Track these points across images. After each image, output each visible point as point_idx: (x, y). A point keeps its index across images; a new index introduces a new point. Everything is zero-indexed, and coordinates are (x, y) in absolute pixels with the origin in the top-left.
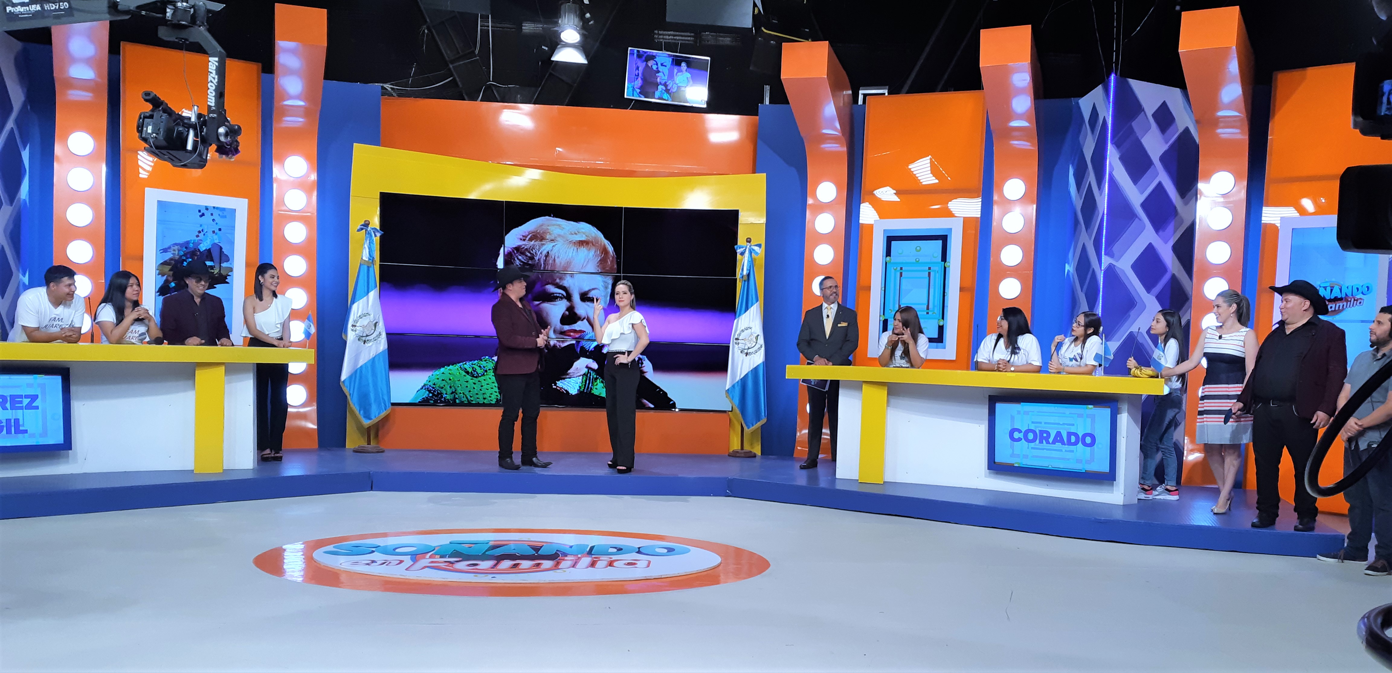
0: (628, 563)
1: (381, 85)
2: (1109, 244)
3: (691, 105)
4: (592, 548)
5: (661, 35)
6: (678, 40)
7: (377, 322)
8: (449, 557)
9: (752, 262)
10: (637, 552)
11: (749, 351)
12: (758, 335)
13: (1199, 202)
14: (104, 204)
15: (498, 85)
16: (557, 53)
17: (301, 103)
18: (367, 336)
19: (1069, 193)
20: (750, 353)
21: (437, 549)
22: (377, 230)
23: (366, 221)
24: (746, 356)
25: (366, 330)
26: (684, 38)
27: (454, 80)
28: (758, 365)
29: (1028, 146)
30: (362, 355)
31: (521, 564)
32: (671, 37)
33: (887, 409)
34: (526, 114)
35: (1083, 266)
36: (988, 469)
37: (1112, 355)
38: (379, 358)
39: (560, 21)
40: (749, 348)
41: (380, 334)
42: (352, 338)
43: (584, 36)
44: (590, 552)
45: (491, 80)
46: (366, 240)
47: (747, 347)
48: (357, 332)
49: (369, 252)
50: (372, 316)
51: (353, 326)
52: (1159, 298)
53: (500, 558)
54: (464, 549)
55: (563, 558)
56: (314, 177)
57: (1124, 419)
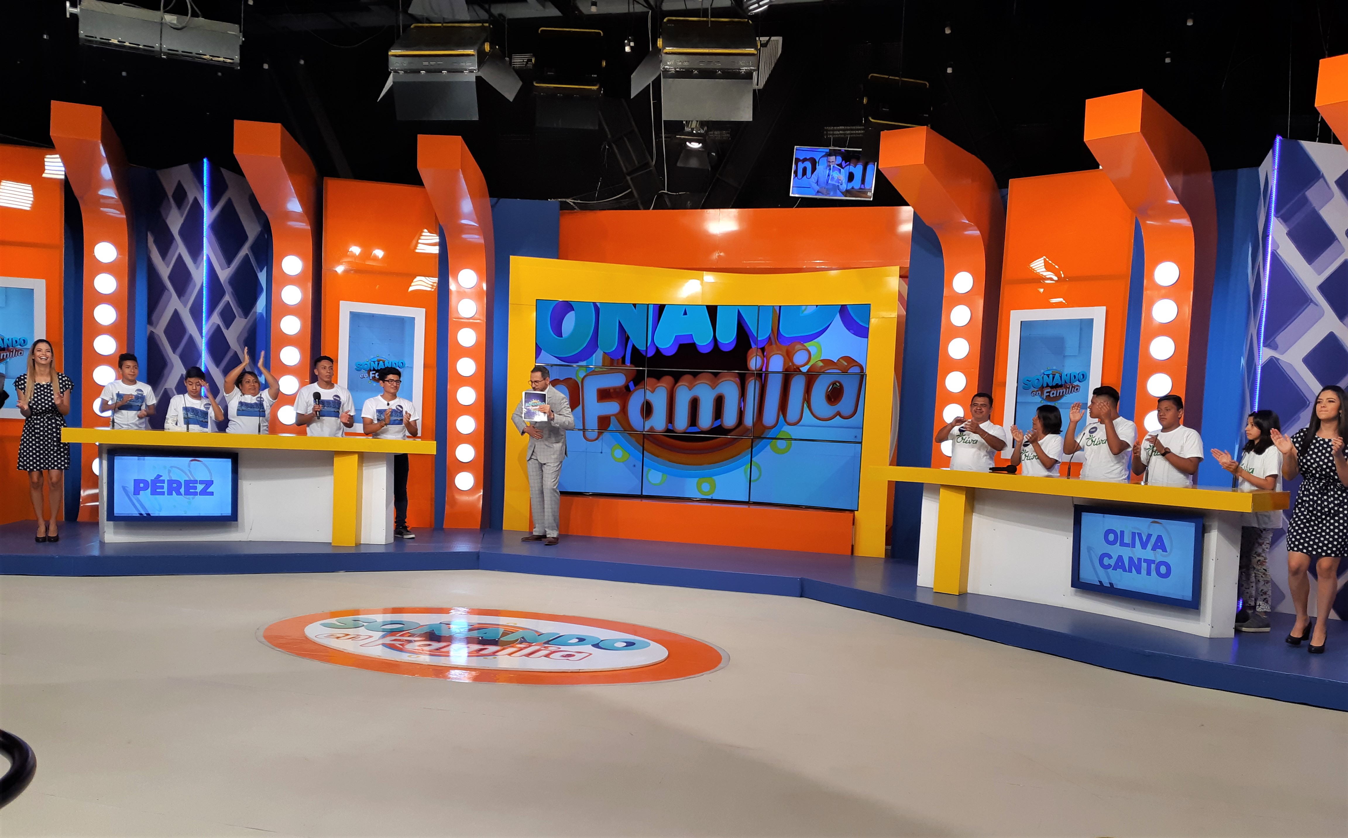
0: (567, 655)
1: (560, 200)
2: (1271, 334)
3: (857, 199)
4: (555, 638)
5: (829, 131)
6: (849, 134)
10: (593, 645)
14: (310, 315)
15: (669, 193)
17: (473, 222)
21: (416, 628)
26: (854, 132)
27: (632, 191)
29: (1183, 224)
32: (841, 132)
35: (1251, 359)
45: (666, 188)
56: (484, 288)
57: (1213, 538)
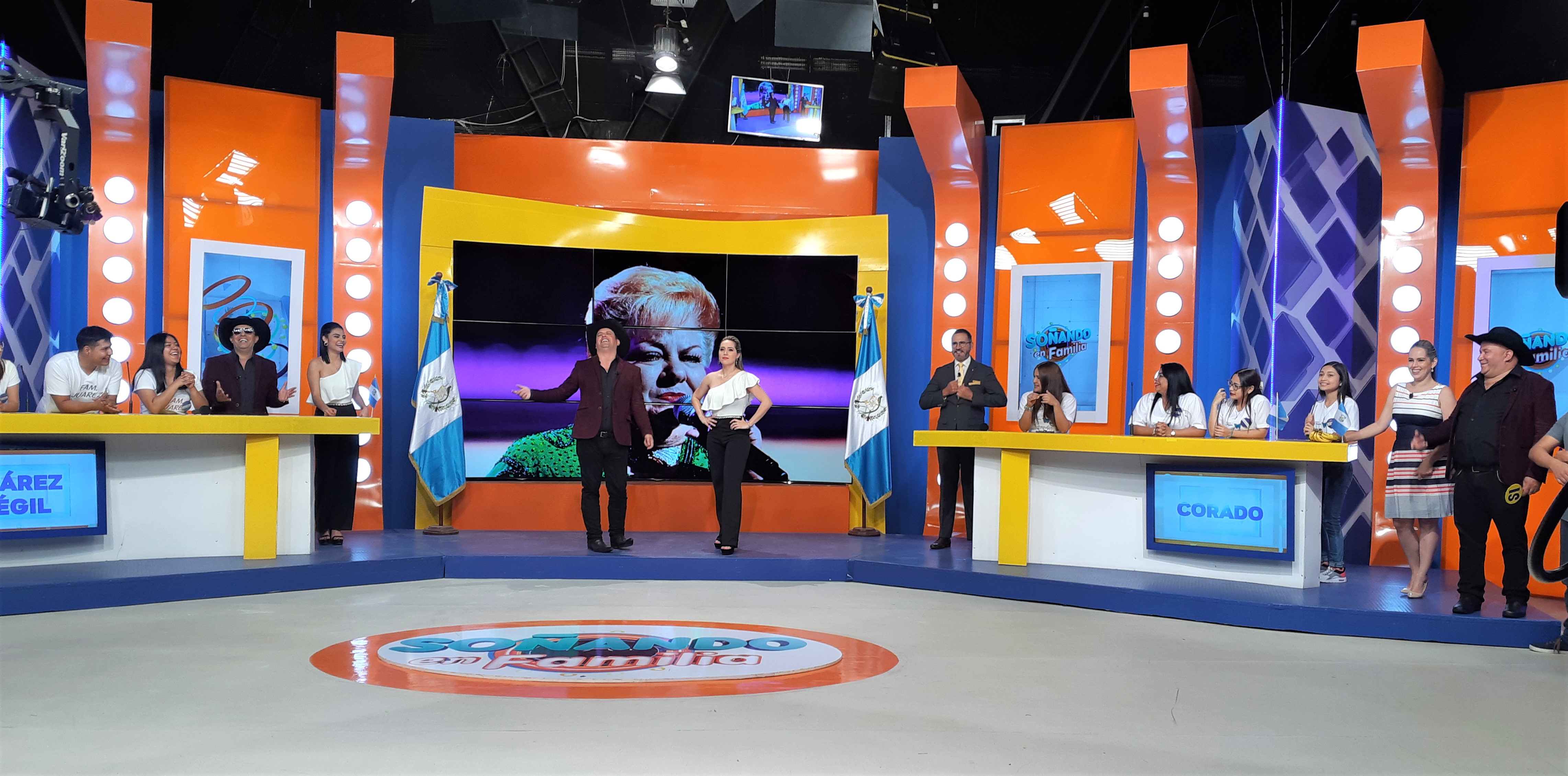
0: (736, 659)
1: (455, 120)
2: (1281, 290)
3: (802, 139)
4: (694, 642)
5: (768, 61)
6: (785, 66)
7: (450, 387)
8: (532, 653)
9: (873, 315)
10: (746, 647)
11: (871, 415)
12: (881, 397)
13: (1383, 241)
14: (145, 257)
15: (585, 119)
16: (653, 83)
17: (365, 142)
18: (439, 402)
19: (1234, 233)
20: (871, 417)
21: (518, 644)
22: (450, 283)
23: (438, 273)
24: (868, 420)
25: (438, 396)
26: (794, 64)
27: (536, 114)
28: (881, 431)
29: (1185, 179)
30: (434, 424)
31: (614, 660)
32: (779, 64)
33: (1030, 480)
34: (618, 152)
35: (1252, 315)
36: (1147, 548)
37: (1287, 417)
38: (453, 427)
39: (655, 48)
40: (870, 412)
41: (454, 400)
42: (422, 405)
43: (680, 63)
44: (692, 647)
45: (578, 114)
46: (438, 295)
47: (868, 411)
48: (427, 399)
49: (442, 308)
50: (445, 379)
51: (423, 391)
52: (1339, 351)
53: (589, 655)
54: (548, 644)
55: (661, 654)
56: (379, 224)
57: (1302, 490)
